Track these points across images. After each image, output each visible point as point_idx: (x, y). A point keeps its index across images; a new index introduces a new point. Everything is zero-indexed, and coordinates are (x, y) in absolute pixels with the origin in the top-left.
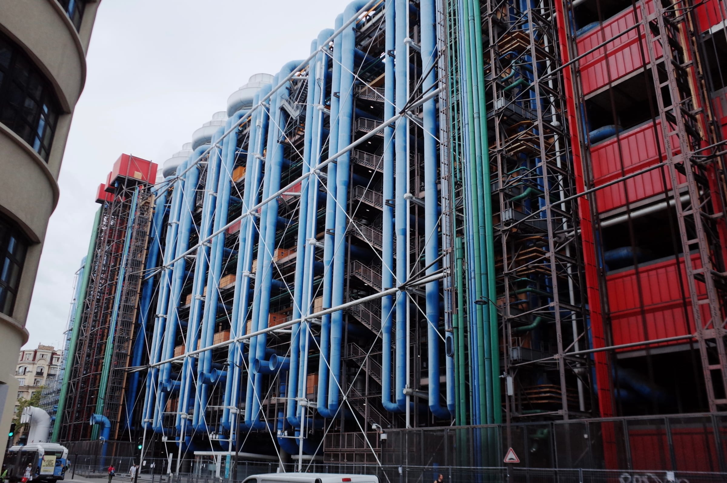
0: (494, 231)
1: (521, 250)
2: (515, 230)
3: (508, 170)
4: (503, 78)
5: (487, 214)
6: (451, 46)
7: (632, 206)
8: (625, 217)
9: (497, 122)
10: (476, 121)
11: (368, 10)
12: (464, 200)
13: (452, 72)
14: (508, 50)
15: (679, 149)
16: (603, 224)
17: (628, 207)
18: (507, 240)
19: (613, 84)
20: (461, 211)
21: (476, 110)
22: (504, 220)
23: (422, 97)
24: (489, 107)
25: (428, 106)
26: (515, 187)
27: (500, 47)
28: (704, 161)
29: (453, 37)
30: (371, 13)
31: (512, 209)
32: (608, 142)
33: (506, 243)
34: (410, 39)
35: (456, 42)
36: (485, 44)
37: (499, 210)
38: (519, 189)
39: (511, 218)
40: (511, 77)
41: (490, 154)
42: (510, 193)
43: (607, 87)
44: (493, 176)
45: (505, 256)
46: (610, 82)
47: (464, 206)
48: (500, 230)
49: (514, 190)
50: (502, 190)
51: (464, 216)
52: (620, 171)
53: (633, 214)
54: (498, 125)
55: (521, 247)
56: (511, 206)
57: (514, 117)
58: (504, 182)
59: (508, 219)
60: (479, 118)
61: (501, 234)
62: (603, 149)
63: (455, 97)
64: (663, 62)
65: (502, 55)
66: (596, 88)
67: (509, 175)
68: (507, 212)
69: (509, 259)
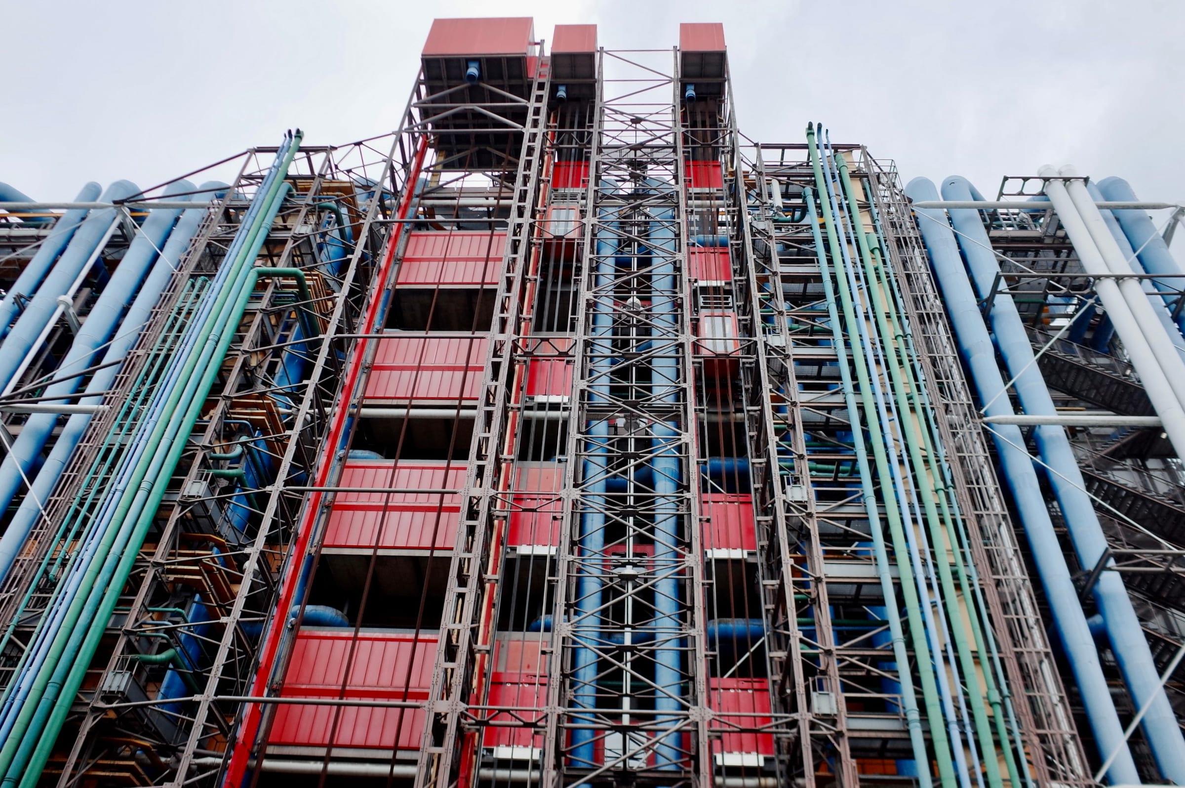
0: (76, 702)
1: (102, 759)
2: (112, 715)
3: (152, 604)
4: (215, 452)
5: (79, 665)
6: (157, 356)
7: (335, 752)
8: (318, 766)
9: (175, 515)
10: (141, 495)
11: (12, 211)
12: (42, 619)
13: (137, 394)
14: (243, 416)
15: (425, 691)
16: (267, 764)
17: (329, 752)
18: (91, 729)
19: (380, 552)
20: (25, 637)
21: (149, 476)
22: (105, 688)
23: (36, 402)
24: (174, 484)
25: (39, 422)
26: (148, 638)
27: (233, 405)
28: (469, 724)
29: (167, 345)
30: (14, 219)
31: (131, 675)
32: (329, 634)
33: (88, 733)
34: (70, 301)
35: (167, 357)
36: (217, 388)
37: (104, 666)
38: (151, 644)
39: (122, 689)
40: (226, 459)
41: (137, 561)
42: (136, 644)
43: (370, 552)
44: (124, 602)
45: (73, 758)
46: (376, 547)
47: (37, 630)
48: (88, 704)
49: (143, 640)
50: (128, 633)
51: (27, 649)
52: (340, 688)
53: (333, 767)
54: (174, 520)
55: (106, 751)
56: (130, 668)
57: (203, 522)
58: (137, 620)
59: (114, 688)
60: (149, 492)
61: (86, 713)
62: (317, 642)
63: (120, 437)
64: (450, 558)
65: (230, 418)
66: (343, 544)
67: (149, 612)
68: (119, 676)
69: (76, 767)
